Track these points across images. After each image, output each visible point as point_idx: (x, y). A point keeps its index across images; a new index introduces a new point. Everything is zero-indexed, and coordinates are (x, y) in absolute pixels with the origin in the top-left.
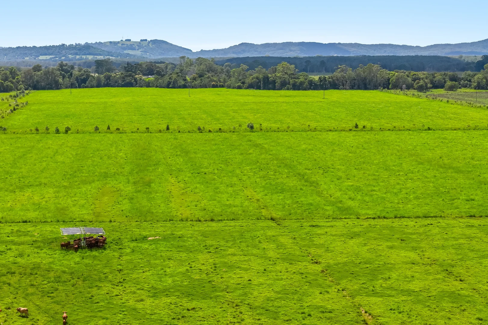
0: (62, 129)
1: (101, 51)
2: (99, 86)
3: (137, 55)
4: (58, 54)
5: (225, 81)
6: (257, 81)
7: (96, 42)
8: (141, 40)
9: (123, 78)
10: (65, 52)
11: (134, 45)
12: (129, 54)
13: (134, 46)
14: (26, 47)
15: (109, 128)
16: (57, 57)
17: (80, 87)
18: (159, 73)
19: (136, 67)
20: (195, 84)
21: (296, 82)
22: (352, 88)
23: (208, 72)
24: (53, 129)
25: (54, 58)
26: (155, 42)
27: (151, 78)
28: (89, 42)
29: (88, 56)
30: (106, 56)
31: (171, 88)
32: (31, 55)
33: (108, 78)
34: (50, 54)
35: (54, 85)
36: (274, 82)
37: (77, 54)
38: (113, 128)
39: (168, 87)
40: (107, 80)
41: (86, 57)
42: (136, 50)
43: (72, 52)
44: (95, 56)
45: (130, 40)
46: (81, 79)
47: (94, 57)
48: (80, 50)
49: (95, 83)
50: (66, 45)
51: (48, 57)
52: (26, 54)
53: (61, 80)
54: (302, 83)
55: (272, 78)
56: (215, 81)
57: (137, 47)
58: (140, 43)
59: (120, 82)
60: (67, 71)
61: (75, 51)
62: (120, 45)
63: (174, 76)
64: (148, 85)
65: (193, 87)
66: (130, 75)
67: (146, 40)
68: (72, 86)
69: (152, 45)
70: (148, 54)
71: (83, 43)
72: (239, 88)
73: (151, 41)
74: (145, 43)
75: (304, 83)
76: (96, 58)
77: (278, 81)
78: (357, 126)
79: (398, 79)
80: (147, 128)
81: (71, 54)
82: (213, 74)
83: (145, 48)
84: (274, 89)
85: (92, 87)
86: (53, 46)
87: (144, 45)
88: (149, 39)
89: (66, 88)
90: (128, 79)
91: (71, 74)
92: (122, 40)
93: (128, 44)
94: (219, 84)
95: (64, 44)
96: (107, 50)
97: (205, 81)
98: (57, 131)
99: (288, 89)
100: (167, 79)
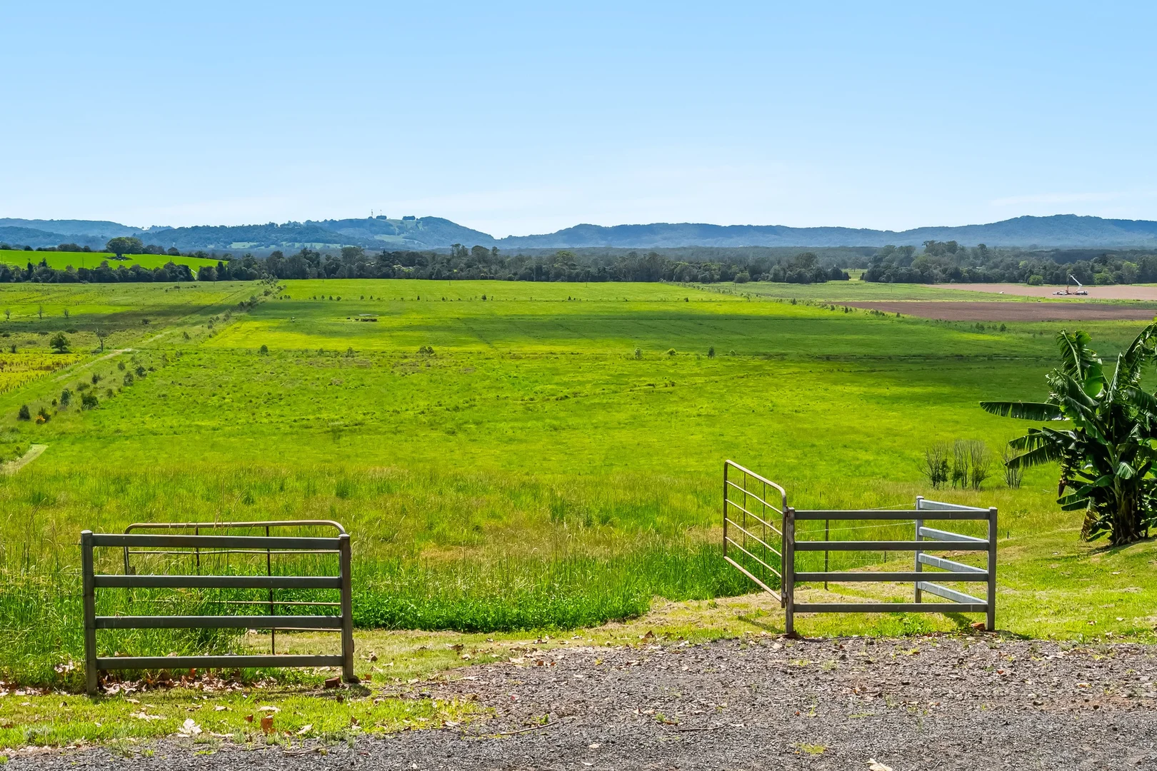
1: (335, 236)
3: (397, 242)
4: (264, 239)
5: (496, 273)
6: (530, 271)
7: (326, 221)
8: (405, 218)
9: (379, 268)
10: (276, 237)
11: (392, 226)
12: (383, 241)
13: (392, 228)
14: (208, 227)
15: (371, 298)
16: (263, 245)
17: (329, 277)
18: (420, 264)
19: (394, 256)
20: (461, 276)
21: (571, 273)
23: (480, 262)
25: (258, 246)
26: (428, 221)
27: (412, 269)
28: (314, 220)
29: (314, 244)
30: (345, 244)
31: (434, 279)
32: (217, 240)
33: (362, 268)
34: (249, 241)
35: (301, 275)
36: (548, 273)
37: (295, 240)
39: (430, 278)
40: (360, 270)
41: (312, 245)
42: (394, 234)
43: (287, 236)
44: (327, 245)
45: (385, 217)
46: (329, 269)
47: (325, 246)
48: (300, 233)
49: (346, 273)
50: (277, 225)
51: (247, 245)
52: (209, 239)
54: (578, 275)
55: (546, 269)
56: (485, 272)
57: (397, 229)
58: (402, 223)
59: (375, 273)
61: (292, 235)
62: (367, 225)
63: (438, 266)
64: (408, 276)
65: (459, 279)
66: (386, 266)
67: (413, 218)
68: (319, 276)
69: (423, 226)
70: (416, 242)
72: (510, 279)
73: (422, 219)
74: (410, 224)
75: (581, 273)
76: (329, 247)
77: (553, 272)
78: (570, 299)
80: (402, 299)
81: (286, 240)
82: (485, 265)
83: (411, 231)
84: (547, 280)
85: (343, 277)
86: (255, 227)
87: (409, 227)
88: (418, 217)
89: (314, 278)
90: (385, 270)
91: (318, 263)
92: (371, 217)
93: (379, 224)
94: (489, 275)
95: (273, 224)
96: (346, 235)
97: (473, 271)
99: (562, 281)
100: (429, 269)
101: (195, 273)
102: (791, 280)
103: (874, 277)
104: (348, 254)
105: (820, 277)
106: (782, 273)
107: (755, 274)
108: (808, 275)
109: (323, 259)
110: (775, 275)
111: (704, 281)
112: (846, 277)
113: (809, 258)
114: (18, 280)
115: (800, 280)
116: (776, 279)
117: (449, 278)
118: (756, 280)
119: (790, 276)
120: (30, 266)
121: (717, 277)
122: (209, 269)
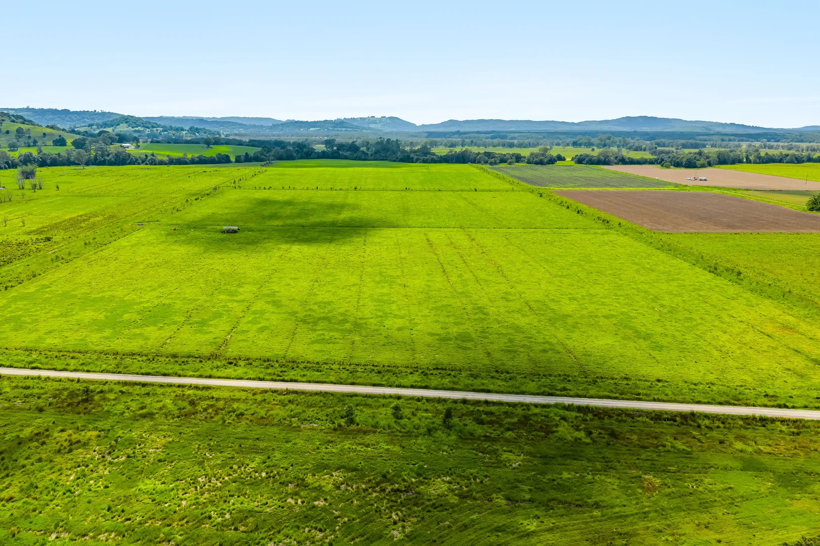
0: (267, 187)
2: (318, 158)
8: (382, 117)
11: (376, 120)
24: (262, 187)
26: (391, 118)
34: (316, 127)
38: (292, 187)
42: (376, 124)
44: (347, 129)
45: (374, 117)
57: (378, 122)
60: (300, 148)
62: (367, 120)
69: (389, 121)
70: (385, 127)
74: (384, 119)
83: (383, 123)
85: (314, 158)
88: (387, 117)
92: (368, 117)
93: (372, 120)
98: (265, 189)
101: (233, 159)
105: (551, 162)
115: (541, 163)
117: (365, 160)
118: (519, 163)
119: (536, 161)
122: (240, 156)
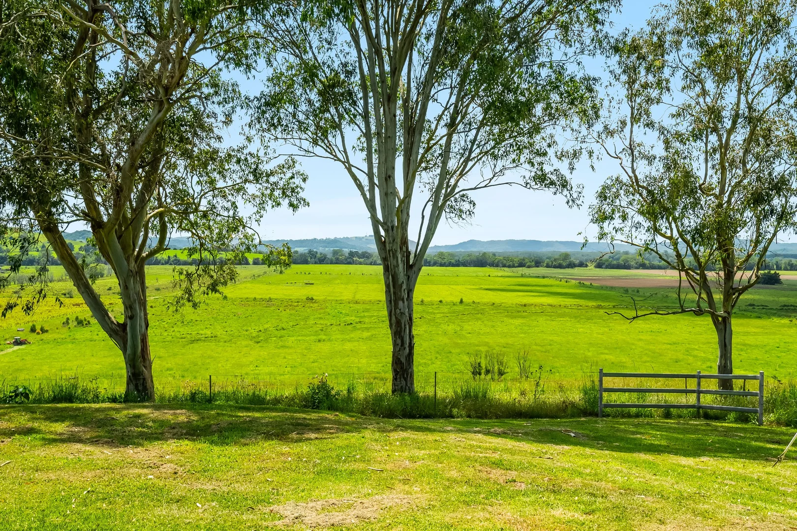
2: (332, 263)
9: (346, 260)
15: (326, 273)
19: (355, 254)
22: (475, 266)
27: (362, 260)
28: (338, 237)
33: (337, 259)
35: (305, 262)
36: (430, 262)
46: (321, 259)
48: (328, 243)
49: (329, 262)
53: (309, 259)
59: (344, 262)
60: (313, 255)
64: (360, 263)
68: (316, 263)
71: (332, 238)
79: (498, 262)
86: (307, 240)
89: (312, 264)
90: (349, 260)
91: (316, 256)
100: (371, 260)
101: (251, 261)
102: (555, 267)
103: (599, 266)
104: (335, 253)
105: (571, 265)
106: (550, 263)
107: (538, 264)
108: (564, 264)
109: (318, 255)
110: (547, 264)
111: (509, 267)
112: (587, 266)
113: (566, 256)
114: (163, 264)
115: (560, 266)
116: (548, 266)
118: (538, 267)
119: (555, 265)
120: (169, 257)
121: (516, 265)
122: (258, 259)
